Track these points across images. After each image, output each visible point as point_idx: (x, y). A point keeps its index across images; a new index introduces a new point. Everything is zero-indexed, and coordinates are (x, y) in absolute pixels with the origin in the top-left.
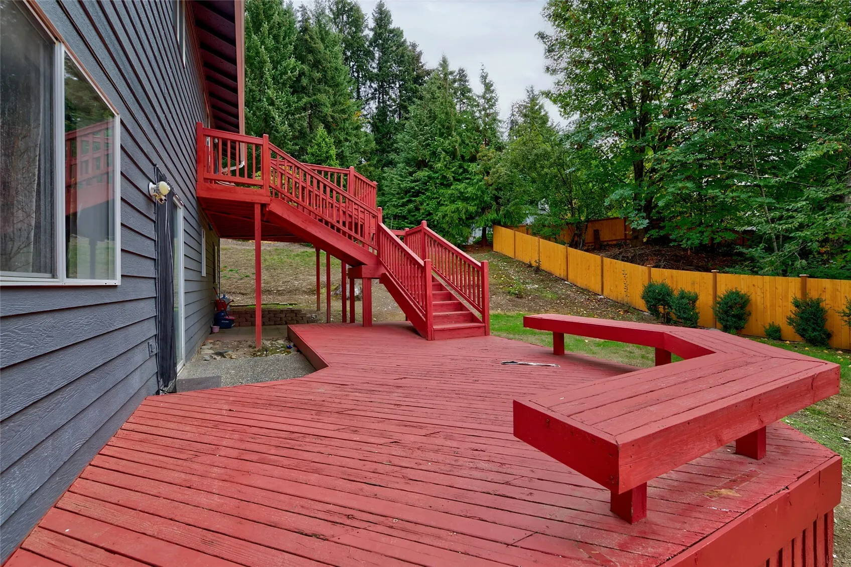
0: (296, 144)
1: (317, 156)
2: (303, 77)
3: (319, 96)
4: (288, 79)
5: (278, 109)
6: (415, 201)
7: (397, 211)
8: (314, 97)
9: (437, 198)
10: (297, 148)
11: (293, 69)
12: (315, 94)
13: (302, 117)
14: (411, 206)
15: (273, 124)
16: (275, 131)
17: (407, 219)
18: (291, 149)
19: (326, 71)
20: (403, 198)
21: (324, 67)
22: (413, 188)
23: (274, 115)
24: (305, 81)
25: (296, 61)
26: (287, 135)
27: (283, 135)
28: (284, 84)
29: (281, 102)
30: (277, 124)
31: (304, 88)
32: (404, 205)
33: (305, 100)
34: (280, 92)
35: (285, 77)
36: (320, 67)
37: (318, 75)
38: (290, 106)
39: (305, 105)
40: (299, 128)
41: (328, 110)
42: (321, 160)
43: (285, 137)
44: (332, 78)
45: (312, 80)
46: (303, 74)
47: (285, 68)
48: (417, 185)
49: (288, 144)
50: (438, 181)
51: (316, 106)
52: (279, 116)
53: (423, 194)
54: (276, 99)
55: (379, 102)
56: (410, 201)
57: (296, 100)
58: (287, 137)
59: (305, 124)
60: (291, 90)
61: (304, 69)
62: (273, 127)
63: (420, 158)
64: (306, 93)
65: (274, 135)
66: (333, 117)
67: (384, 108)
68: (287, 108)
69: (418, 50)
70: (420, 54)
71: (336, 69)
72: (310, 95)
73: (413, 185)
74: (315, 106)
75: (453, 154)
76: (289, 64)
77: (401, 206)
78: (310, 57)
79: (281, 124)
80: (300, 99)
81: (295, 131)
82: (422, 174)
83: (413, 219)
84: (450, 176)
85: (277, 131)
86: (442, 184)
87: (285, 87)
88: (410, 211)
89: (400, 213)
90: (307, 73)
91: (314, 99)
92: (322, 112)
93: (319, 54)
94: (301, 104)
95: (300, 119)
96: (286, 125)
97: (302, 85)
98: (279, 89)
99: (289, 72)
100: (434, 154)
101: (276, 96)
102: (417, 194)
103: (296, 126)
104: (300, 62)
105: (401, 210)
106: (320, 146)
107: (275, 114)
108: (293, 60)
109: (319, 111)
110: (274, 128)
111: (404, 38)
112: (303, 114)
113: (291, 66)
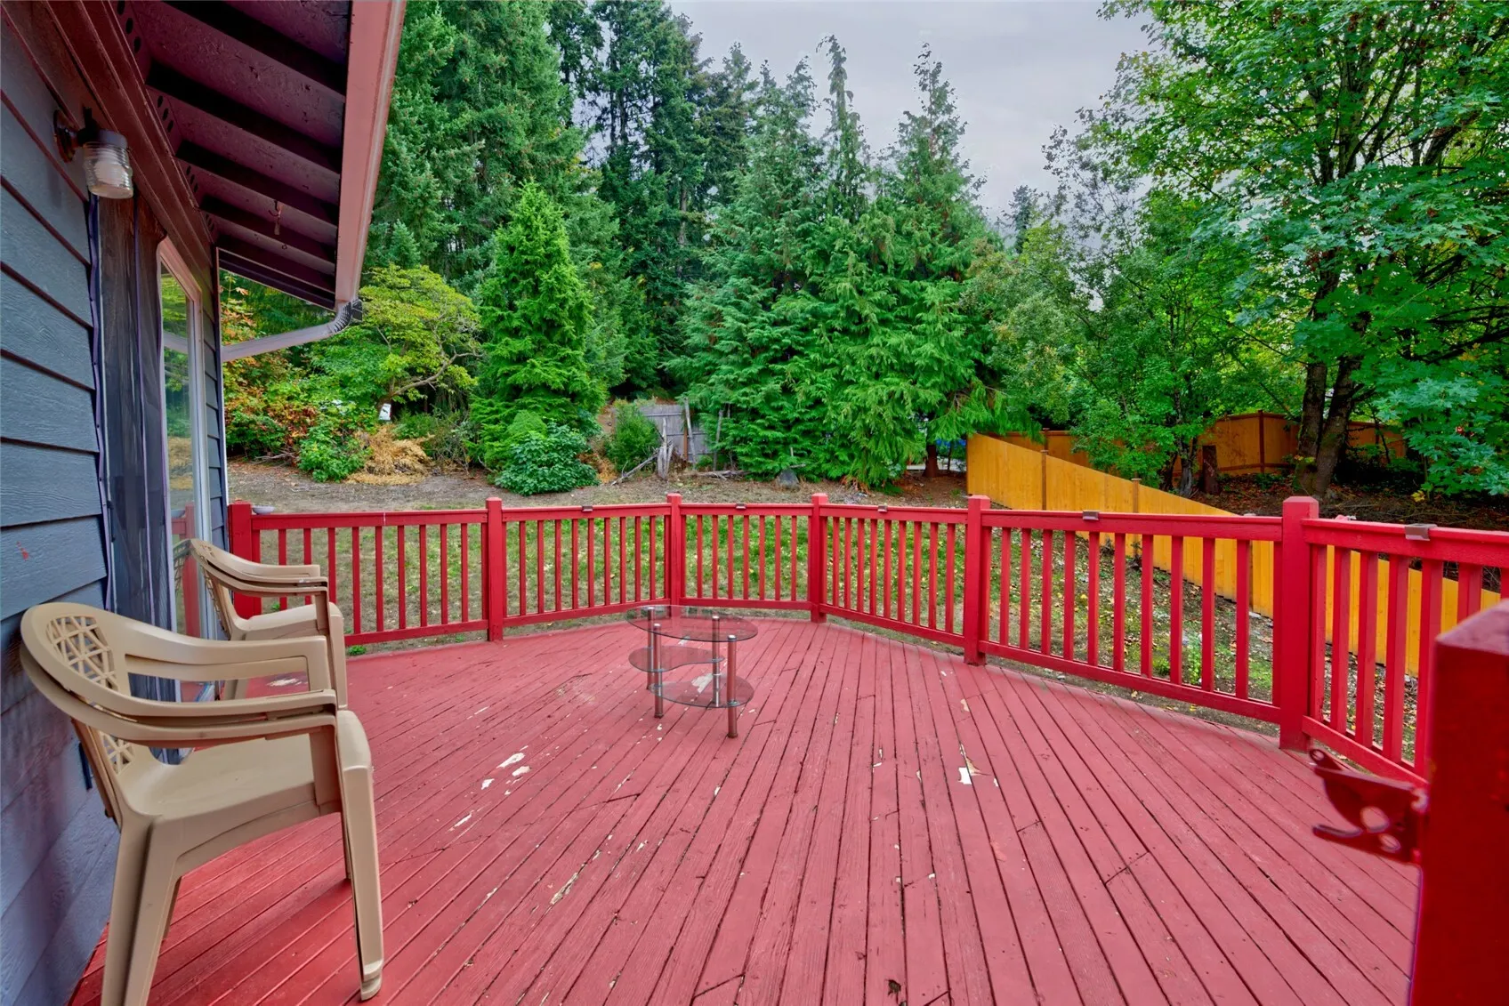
0: (451, 220)
1: (523, 253)
2: (463, 61)
3: (501, 108)
4: (428, 61)
5: (405, 132)
6: (782, 373)
7: (735, 396)
8: (491, 111)
9: (833, 365)
10: (455, 228)
11: (440, 41)
12: (490, 105)
13: (464, 154)
14: (773, 385)
15: (395, 168)
16: (400, 184)
17: (763, 417)
18: (440, 231)
19: (513, 54)
20: (746, 364)
21: (510, 44)
22: (777, 341)
23: (396, 146)
24: (466, 72)
25: (446, 22)
26: (431, 197)
27: (421, 197)
28: (418, 74)
29: (412, 114)
30: (405, 169)
31: (464, 88)
32: (751, 381)
33: (468, 115)
34: (409, 92)
35: (419, 57)
36: (502, 41)
37: (497, 60)
38: (432, 127)
39: (467, 127)
40: (458, 181)
41: (521, 142)
42: (535, 262)
43: (425, 201)
44: (528, 71)
45: (484, 70)
46: (463, 54)
47: (419, 35)
48: (785, 334)
49: (432, 219)
50: (837, 324)
51: (494, 131)
52: (410, 150)
53: (800, 354)
54: (402, 107)
55: (613, 135)
56: (767, 372)
57: (447, 114)
58: (431, 202)
59: (471, 172)
60: (436, 91)
61: (464, 43)
62: (394, 174)
63: (789, 266)
64: (469, 101)
65: (398, 196)
66: (533, 161)
67: (624, 148)
68: (425, 132)
69: (691, 32)
70: (696, 41)
71: (535, 51)
72: (478, 104)
73: (776, 332)
74: (491, 132)
75: (873, 257)
76: (429, 28)
77: (744, 384)
78: (478, 17)
79: (414, 170)
80: (456, 114)
81: (447, 188)
82: (796, 305)
83: (774, 417)
84: (871, 312)
85: (404, 185)
86: (845, 331)
87: (421, 82)
88: (769, 398)
89: (745, 402)
90: (471, 53)
91: (490, 116)
92: (507, 146)
93: (497, 11)
94: (460, 124)
95: (458, 158)
96: (429, 173)
97: (460, 81)
98: (406, 84)
99: (431, 45)
100: (823, 256)
101: (401, 100)
102: (788, 354)
103: (450, 175)
104: (454, 27)
105: (745, 394)
106: (529, 227)
107: (399, 144)
108: (438, 18)
109: (502, 144)
110: (397, 179)
111: (667, 5)
112: (466, 148)
113: (435, 33)
